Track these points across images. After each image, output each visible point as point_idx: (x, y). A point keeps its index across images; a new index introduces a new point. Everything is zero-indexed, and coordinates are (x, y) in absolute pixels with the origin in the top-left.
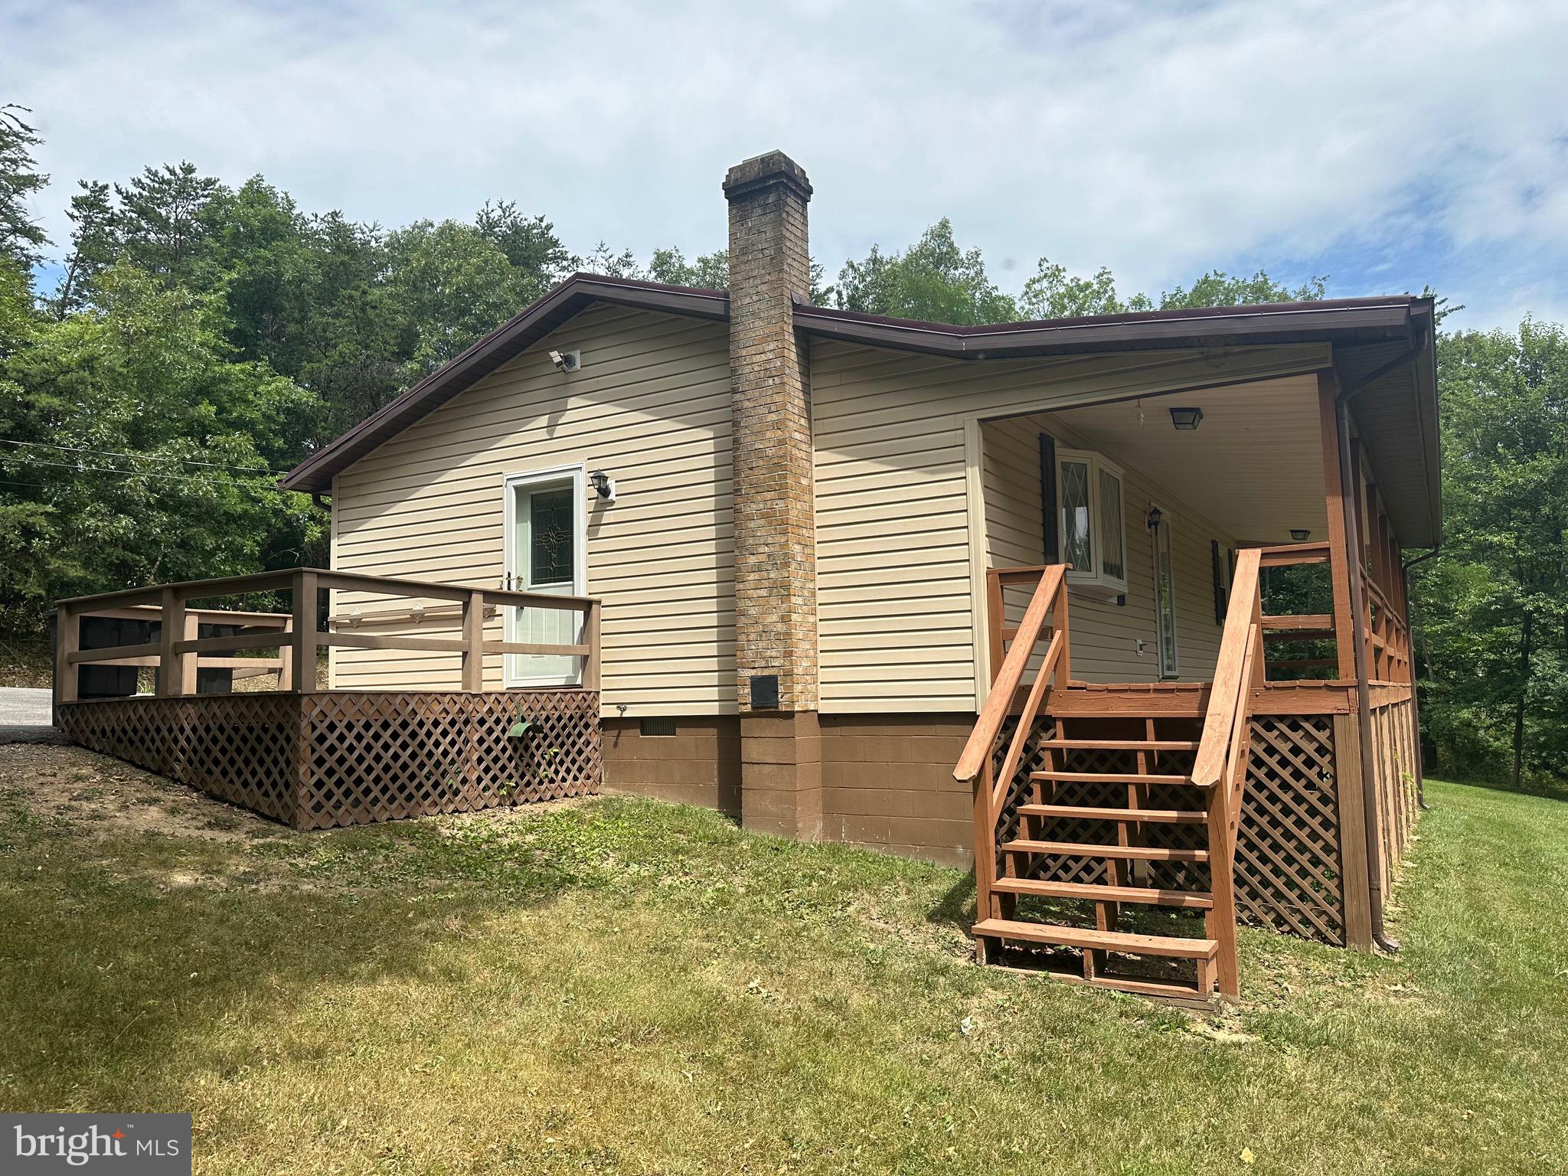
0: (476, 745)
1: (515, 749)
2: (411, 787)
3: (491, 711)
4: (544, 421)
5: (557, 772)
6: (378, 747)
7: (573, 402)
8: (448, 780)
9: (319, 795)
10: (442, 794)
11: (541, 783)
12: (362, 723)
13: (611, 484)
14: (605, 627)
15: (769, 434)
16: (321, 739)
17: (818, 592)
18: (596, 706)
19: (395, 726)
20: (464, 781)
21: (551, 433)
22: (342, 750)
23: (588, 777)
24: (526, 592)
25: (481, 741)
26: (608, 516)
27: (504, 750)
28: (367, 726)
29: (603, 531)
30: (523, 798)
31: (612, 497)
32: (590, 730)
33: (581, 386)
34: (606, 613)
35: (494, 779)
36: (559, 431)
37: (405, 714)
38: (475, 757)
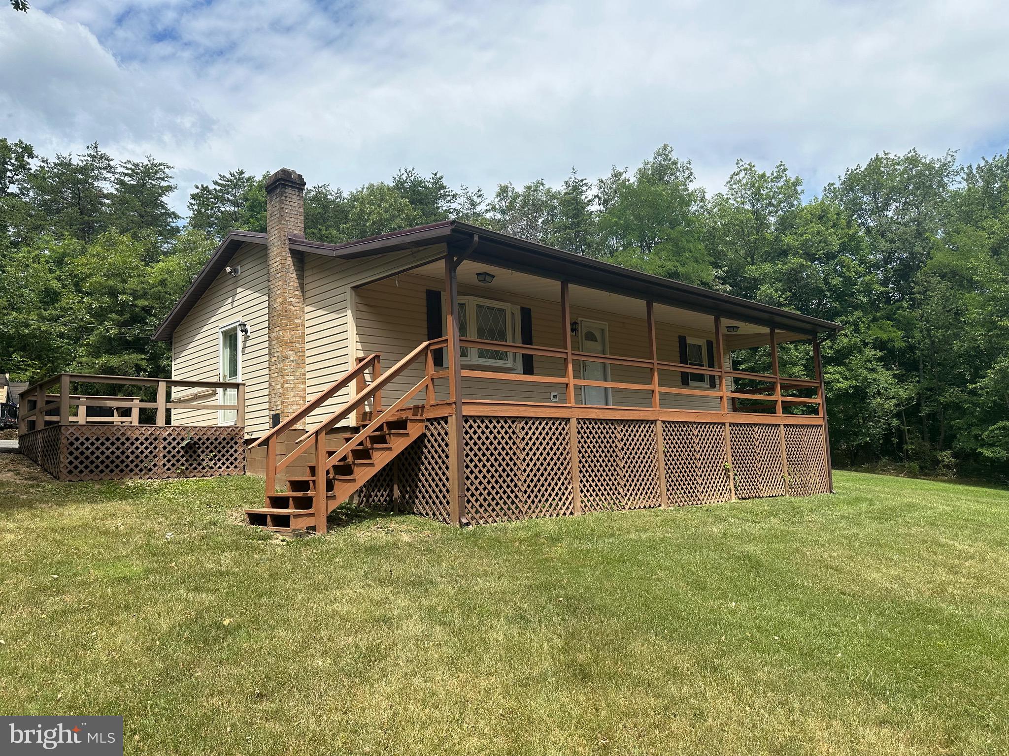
0: (162, 449)
1: (186, 452)
2: (122, 466)
3: (170, 435)
4: (230, 300)
5: (215, 464)
6: (103, 448)
7: (239, 290)
8: (145, 464)
9: (71, 467)
10: (141, 470)
11: (203, 468)
12: (95, 438)
13: (248, 327)
14: (247, 396)
15: (278, 300)
16: (72, 444)
17: (307, 374)
18: (242, 433)
19: (113, 439)
20: (155, 465)
21: (232, 305)
22: (82, 448)
23: (236, 467)
24: (227, 382)
25: (165, 448)
26: (248, 343)
27: (178, 452)
28: (98, 439)
29: (247, 350)
30: (192, 475)
31: (249, 334)
32: (238, 445)
33: (241, 282)
34: (248, 389)
35: (173, 465)
36: (235, 304)
37: (118, 435)
38: (161, 455)
